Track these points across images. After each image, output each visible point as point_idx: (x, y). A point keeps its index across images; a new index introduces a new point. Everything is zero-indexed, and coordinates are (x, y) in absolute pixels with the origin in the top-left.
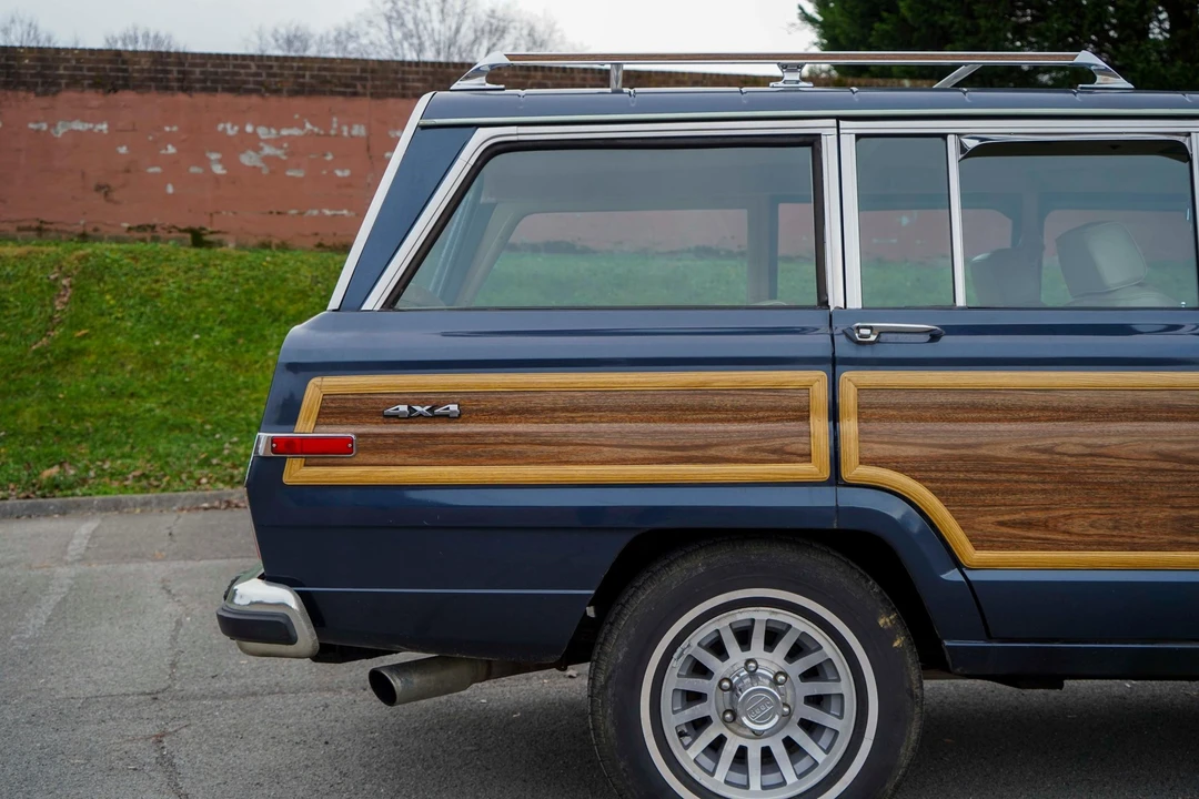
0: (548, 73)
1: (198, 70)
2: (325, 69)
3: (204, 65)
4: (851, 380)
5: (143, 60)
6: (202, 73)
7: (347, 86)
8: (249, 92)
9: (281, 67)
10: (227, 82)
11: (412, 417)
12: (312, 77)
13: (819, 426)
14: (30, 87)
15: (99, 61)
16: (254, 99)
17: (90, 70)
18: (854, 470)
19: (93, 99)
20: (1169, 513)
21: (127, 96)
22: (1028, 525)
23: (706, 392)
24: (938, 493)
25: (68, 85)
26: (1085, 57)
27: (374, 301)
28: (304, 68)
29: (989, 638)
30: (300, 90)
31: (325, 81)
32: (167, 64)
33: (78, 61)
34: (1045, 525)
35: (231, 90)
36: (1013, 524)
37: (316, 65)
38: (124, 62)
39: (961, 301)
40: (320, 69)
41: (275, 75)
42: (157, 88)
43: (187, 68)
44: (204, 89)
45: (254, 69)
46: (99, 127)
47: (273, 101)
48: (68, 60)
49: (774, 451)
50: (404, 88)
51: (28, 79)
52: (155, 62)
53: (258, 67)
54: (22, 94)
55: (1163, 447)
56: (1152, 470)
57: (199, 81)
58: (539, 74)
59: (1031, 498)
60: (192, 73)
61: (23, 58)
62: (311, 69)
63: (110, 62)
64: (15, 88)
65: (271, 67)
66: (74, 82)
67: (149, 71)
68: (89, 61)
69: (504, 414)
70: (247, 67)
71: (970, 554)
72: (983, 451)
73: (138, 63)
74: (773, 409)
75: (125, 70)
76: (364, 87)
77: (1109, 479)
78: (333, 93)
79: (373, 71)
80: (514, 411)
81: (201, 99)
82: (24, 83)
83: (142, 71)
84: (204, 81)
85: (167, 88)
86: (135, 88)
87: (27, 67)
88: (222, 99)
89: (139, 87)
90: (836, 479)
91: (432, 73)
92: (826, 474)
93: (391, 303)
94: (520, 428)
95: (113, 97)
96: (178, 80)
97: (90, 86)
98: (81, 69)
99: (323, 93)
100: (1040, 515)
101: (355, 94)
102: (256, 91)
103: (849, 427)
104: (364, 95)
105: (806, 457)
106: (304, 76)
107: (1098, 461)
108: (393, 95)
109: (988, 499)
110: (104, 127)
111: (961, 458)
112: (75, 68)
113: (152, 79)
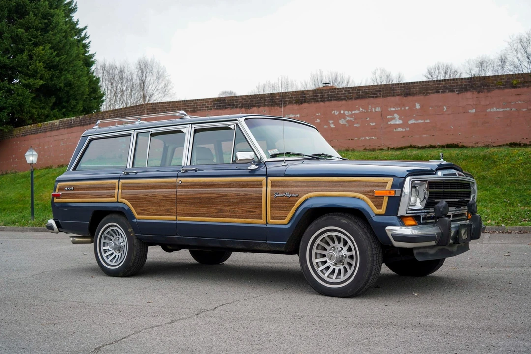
1: (326, 94)
2: (367, 89)
3: (328, 93)
4: (120, 182)
5: (310, 93)
6: (328, 95)
7: (374, 94)
8: (342, 100)
9: (352, 90)
10: (335, 97)
11: (68, 190)
12: (362, 93)
13: (116, 191)
14: (279, 105)
15: (298, 95)
16: (344, 102)
17: (295, 98)
18: (120, 199)
19: (296, 107)
20: (164, 208)
21: (305, 105)
22: (144, 210)
23: (103, 185)
24: (131, 204)
25: (288, 103)
27: (71, 170)
28: (360, 90)
29: (141, 234)
30: (359, 97)
31: (367, 94)
32: (317, 93)
33: (291, 95)
34: (147, 210)
35: (336, 100)
36: (142, 210)
37: (364, 89)
38: (305, 94)
39: (146, 165)
40: (365, 90)
41: (350, 93)
42: (314, 101)
43: (323, 94)
44: (328, 100)
45: (344, 92)
46: (297, 115)
47: (350, 102)
48: (288, 96)
49: (110, 196)
50: (394, 93)
51: (278, 103)
52: (313, 93)
53: (345, 91)
54: (276, 107)
55: (164, 194)
56: (162, 199)
57: (326, 98)
59: (144, 205)
60: (325, 95)
61: (276, 97)
62: (362, 90)
63: (301, 95)
64: (274, 106)
65: (349, 91)
66: (290, 102)
67: (312, 96)
68: (294, 95)
70: (341, 91)
71: (137, 216)
72: (138, 196)
73: (309, 94)
74: (111, 187)
75: (305, 97)
76: (380, 94)
77: (155, 201)
78: (369, 97)
79: (383, 88)
81: (327, 103)
82: (277, 104)
83: (310, 96)
84: (328, 98)
85: (317, 101)
86: (308, 102)
87: (278, 99)
88: (334, 103)
89: (309, 101)
90: (118, 201)
91: (403, 87)
92: (116, 200)
93: (74, 169)
94: (80, 192)
95: (301, 105)
96: (320, 98)
97: (295, 103)
98: (292, 98)
99: (366, 98)
100: (146, 208)
101: (377, 97)
102: (344, 99)
103: (120, 191)
104: (380, 97)
105: (114, 197)
106: (360, 93)
107: (154, 197)
108: (390, 96)
109: (138, 205)
110: (299, 115)
111: (135, 197)
112: (291, 98)
113: (312, 99)
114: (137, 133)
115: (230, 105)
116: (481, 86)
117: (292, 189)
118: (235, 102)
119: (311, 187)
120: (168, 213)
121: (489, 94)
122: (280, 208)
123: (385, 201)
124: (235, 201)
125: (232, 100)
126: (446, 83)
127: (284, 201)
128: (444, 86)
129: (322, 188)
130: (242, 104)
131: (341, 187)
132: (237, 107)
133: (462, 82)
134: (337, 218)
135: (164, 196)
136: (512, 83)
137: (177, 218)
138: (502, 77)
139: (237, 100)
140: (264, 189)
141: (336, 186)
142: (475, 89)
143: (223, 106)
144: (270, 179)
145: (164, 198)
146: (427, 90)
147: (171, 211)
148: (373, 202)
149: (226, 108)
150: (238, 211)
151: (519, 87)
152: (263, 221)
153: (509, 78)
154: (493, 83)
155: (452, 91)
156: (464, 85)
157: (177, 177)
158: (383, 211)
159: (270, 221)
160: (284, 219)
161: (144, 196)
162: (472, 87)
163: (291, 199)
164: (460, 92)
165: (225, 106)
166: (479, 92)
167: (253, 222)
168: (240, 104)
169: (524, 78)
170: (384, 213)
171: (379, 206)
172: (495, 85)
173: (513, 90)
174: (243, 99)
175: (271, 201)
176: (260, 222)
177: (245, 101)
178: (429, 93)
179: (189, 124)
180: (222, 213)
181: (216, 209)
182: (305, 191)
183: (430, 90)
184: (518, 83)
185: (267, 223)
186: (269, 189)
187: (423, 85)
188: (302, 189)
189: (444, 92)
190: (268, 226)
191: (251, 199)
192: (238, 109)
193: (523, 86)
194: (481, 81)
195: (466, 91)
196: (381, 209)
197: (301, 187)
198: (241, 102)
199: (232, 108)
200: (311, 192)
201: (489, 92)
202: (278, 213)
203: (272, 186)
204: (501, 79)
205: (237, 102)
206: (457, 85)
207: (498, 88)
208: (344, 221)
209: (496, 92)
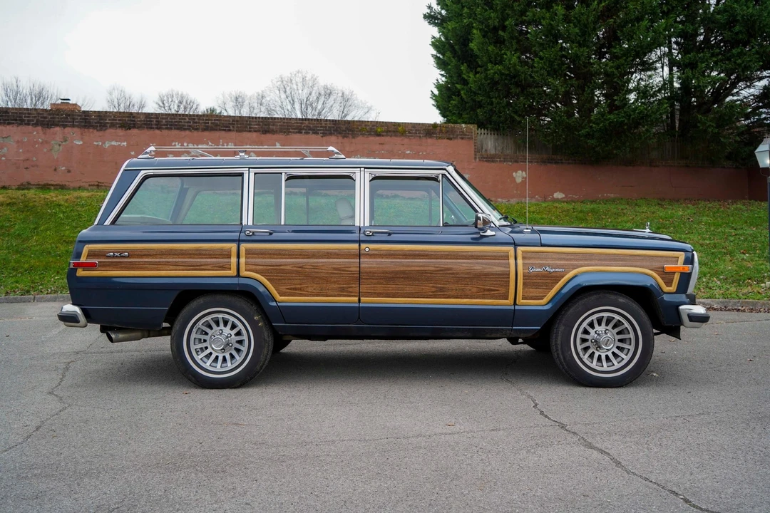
0: (311, 122)
1: (164, 120)
2: (217, 120)
3: (167, 118)
4: (244, 246)
5: (141, 117)
6: (166, 122)
7: (227, 127)
8: (185, 129)
9: (199, 119)
10: (176, 125)
11: (114, 257)
12: (212, 123)
13: (234, 260)
14: (94, 127)
15: (124, 117)
16: (187, 132)
17: (119, 120)
18: (244, 273)
19: (121, 132)
20: (336, 286)
21: (135, 131)
22: (295, 289)
23: (200, 250)
24: (268, 280)
25: (110, 127)
26: (331, 148)
27: (108, 222)
28: (208, 120)
29: (286, 323)
30: (206, 129)
31: (217, 125)
32: (152, 118)
33: (114, 117)
34: (300, 289)
35: (178, 129)
36: (291, 289)
37: (214, 119)
38: (134, 117)
39: (283, 223)
40: (215, 120)
41: (196, 123)
42: (147, 128)
43: (159, 120)
44: (167, 128)
45: (187, 120)
46: (123, 144)
47: (195, 133)
48: (110, 117)
49: (220, 267)
50: (250, 128)
51: (94, 124)
52: (146, 117)
53: (189, 119)
54: (91, 130)
55: (335, 266)
56: (332, 273)
57: (164, 125)
58: (307, 122)
59: (295, 281)
60: (162, 121)
61: (91, 116)
62: (211, 120)
63: (128, 117)
64: (88, 128)
65: (194, 119)
66: (113, 125)
67: (144, 121)
68: (119, 117)
69: (141, 256)
70: (185, 119)
71: (279, 298)
72: (282, 267)
73: (140, 118)
74: (220, 255)
75: (134, 121)
76: (233, 127)
77: (318, 275)
78: (220, 130)
79: (237, 121)
80: (145, 255)
81: (165, 132)
82: (92, 126)
83: (141, 121)
84: (167, 125)
85: (151, 128)
86: (138, 128)
87: (93, 119)
88: (175, 132)
89: (140, 127)
90: (238, 275)
91: (261, 122)
92: (235, 274)
93: (114, 222)
94: (146, 260)
95: (129, 131)
96: (156, 125)
97: (119, 127)
98: (116, 120)
99: (216, 130)
100: (299, 286)
101: (230, 130)
102: (189, 129)
103: (243, 260)
104: (233, 131)
105: (230, 269)
106: (208, 123)
107: (316, 270)
108: (245, 131)
109: (283, 281)
110: (125, 144)
111: (275, 269)
112: (113, 120)
113: (145, 124)
114: (255, 174)
115: (16, 120)
116: (345, 131)
117: (554, 262)
118: (25, 117)
119: (581, 260)
120: (343, 291)
121: (353, 140)
122: (537, 286)
123: (677, 278)
124: (466, 276)
125: (20, 113)
126: (309, 123)
127: (544, 276)
128: (307, 126)
129: (597, 262)
130: (37, 121)
131: (622, 261)
132: (28, 124)
133: (326, 124)
134: (613, 297)
135: (335, 269)
136: (377, 131)
137: (359, 300)
138: (367, 123)
139: (29, 114)
140: (512, 261)
141: (614, 260)
142: (340, 133)
143: (6, 120)
144: (520, 249)
145: (334, 272)
146: (288, 129)
147: (350, 289)
148: (662, 278)
149: (9, 124)
150: (470, 290)
151: (383, 136)
152: (510, 301)
153: (374, 126)
154: (358, 128)
155: (316, 133)
156: (329, 127)
157: (360, 242)
158: (673, 288)
159: (520, 301)
160: (542, 299)
161: (295, 269)
162: (336, 130)
163: (553, 274)
164: (324, 134)
165: (8, 120)
166: (344, 137)
167: (495, 303)
168: (33, 120)
169: (388, 126)
170: (675, 291)
171: (669, 283)
172: (360, 131)
173: (378, 138)
174: (38, 114)
175: (524, 276)
176: (506, 304)
177: (41, 118)
178: (291, 132)
179: (360, 168)
180: (443, 291)
181: (433, 287)
182: (572, 265)
183: (292, 129)
184: (383, 132)
185: (515, 304)
186: (520, 261)
187: (284, 123)
188: (569, 262)
189: (307, 133)
190: (517, 307)
191: (493, 274)
192: (30, 127)
193: (387, 135)
194: (346, 125)
195: (331, 134)
196: (671, 286)
197: (567, 260)
198: (35, 117)
199: (21, 124)
200: (582, 266)
201: (353, 137)
202: (534, 292)
203: (524, 258)
204: (366, 125)
205: (28, 117)
206: (321, 127)
207: (363, 135)
208: (622, 300)
209: (360, 139)
